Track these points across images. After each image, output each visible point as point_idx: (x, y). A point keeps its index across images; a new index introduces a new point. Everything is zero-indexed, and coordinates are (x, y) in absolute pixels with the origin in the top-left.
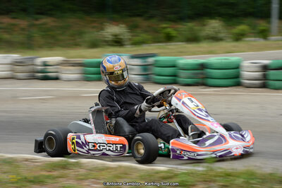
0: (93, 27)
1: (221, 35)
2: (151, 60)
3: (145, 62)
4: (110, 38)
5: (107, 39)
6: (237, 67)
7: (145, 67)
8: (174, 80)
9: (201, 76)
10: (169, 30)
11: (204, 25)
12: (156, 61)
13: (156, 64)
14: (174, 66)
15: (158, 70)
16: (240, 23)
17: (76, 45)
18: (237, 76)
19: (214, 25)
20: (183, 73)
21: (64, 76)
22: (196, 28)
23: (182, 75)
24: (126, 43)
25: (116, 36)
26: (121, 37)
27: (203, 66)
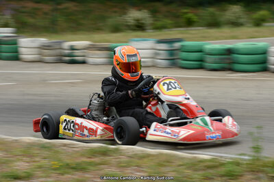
0: (115, 12)
1: (241, 21)
2: (177, 45)
3: (172, 47)
4: (132, 22)
5: (129, 24)
6: (264, 52)
7: (172, 52)
8: (201, 65)
9: (228, 61)
10: (190, 15)
11: (225, 10)
12: (183, 46)
13: (182, 49)
14: (200, 51)
15: (184, 55)
16: (260, 9)
17: (98, 29)
18: (265, 62)
19: (235, 10)
20: (209, 58)
21: (90, 60)
22: (217, 13)
23: (208, 60)
24: (147, 28)
25: (138, 20)
26: (143, 22)
27: (230, 52)
